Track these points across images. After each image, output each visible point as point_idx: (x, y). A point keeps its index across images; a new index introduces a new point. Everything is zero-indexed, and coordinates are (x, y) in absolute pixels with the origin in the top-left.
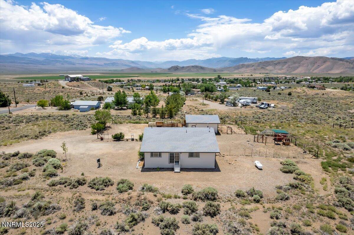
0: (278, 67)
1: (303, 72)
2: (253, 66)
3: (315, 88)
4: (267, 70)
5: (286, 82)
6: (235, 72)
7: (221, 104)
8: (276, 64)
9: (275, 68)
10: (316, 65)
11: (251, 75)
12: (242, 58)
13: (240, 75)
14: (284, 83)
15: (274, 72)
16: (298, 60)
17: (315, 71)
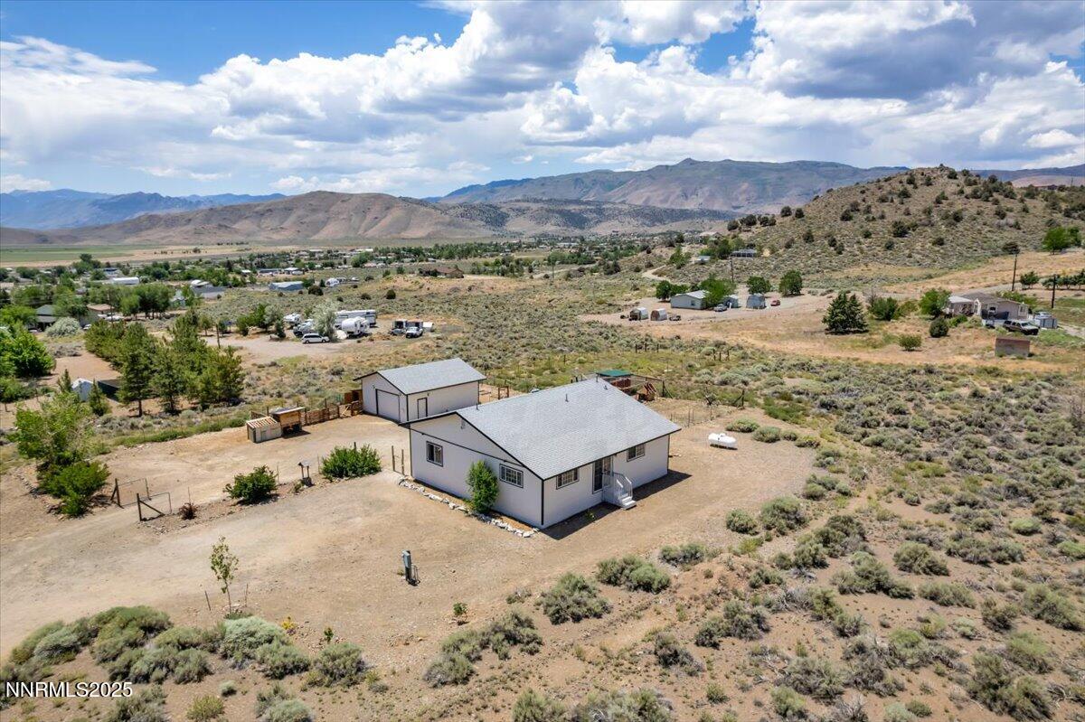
0: (268, 222)
1: (341, 235)
2: (190, 220)
3: (440, 273)
4: (236, 232)
5: (326, 265)
6: (129, 241)
7: (277, 340)
8: (262, 215)
9: (259, 226)
10: (370, 217)
11: (195, 251)
12: (140, 194)
13: (158, 251)
14: (322, 268)
15: (260, 238)
16: (322, 203)
17: (370, 233)
